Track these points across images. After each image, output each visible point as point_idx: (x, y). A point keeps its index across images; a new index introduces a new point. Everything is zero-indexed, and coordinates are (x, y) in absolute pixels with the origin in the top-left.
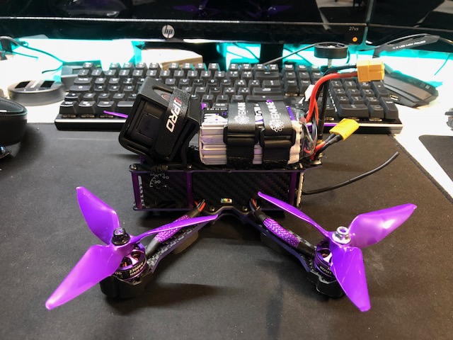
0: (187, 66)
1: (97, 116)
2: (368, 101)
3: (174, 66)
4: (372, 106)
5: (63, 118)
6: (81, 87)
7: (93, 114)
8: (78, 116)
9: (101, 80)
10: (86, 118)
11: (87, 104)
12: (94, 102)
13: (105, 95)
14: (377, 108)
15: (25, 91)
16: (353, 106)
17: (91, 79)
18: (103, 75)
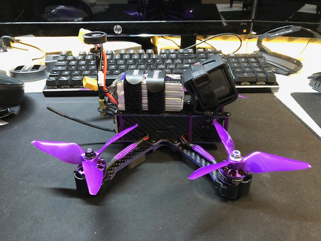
0: (132, 52)
1: (71, 87)
2: (255, 70)
3: (123, 52)
4: (258, 74)
5: (48, 88)
6: (60, 68)
7: (69, 85)
8: (59, 87)
9: (73, 63)
10: (65, 88)
11: (65, 79)
12: (69, 77)
13: (76, 72)
14: (262, 75)
15: (21, 72)
16: (245, 74)
17: (67, 62)
18: (74, 59)
